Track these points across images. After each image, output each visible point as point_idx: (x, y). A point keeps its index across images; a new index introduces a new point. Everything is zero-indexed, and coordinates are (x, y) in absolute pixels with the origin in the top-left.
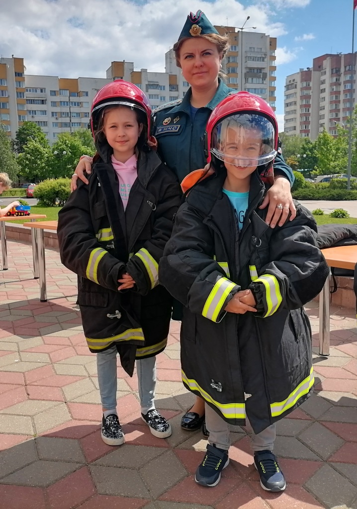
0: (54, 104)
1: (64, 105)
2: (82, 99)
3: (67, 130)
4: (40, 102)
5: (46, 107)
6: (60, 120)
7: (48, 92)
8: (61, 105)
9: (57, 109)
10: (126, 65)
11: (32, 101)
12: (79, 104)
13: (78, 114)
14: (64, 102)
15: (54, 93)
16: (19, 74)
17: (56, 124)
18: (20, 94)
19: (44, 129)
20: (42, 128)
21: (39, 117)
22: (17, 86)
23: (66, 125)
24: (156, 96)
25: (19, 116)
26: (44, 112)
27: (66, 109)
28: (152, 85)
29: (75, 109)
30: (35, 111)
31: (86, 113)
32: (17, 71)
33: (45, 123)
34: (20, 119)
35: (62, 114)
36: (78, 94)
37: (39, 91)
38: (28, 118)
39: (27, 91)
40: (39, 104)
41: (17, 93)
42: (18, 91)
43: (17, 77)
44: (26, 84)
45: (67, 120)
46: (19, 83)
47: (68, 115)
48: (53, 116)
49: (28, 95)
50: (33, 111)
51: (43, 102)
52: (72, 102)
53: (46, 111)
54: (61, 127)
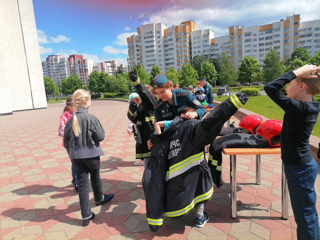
0: (317, 35)
4: (308, 36)
5: (313, 38)
7: (313, 29)
9: (318, 38)
11: (302, 36)
15: (317, 29)
16: (297, 23)
17: (317, 46)
18: (296, 34)
20: (307, 50)
21: (306, 44)
25: (294, 46)
26: (310, 41)
33: (310, 47)
37: (308, 30)
38: (299, 46)
39: (300, 31)
40: (307, 37)
41: (294, 33)
43: (295, 25)
44: (301, 27)
46: (296, 28)
48: (315, 42)
49: (301, 33)
50: (303, 41)
53: (311, 40)
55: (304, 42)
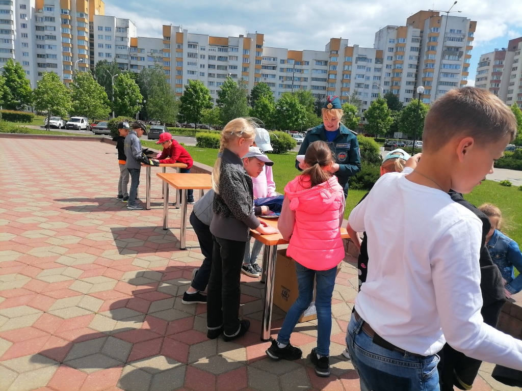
0: (282, 70)
1: (290, 71)
2: (304, 67)
3: (289, 90)
5: (277, 72)
6: (285, 83)
7: (279, 61)
8: (287, 71)
9: (284, 74)
10: (342, 42)
11: (266, 67)
12: (301, 71)
13: (299, 79)
14: (290, 69)
15: (283, 61)
16: (259, 46)
17: (281, 86)
18: (258, 61)
19: (272, 88)
20: (270, 88)
21: (270, 80)
22: (257, 54)
23: (289, 86)
24: (364, 67)
25: (255, 78)
26: (274, 76)
27: (290, 74)
28: (361, 58)
29: (297, 75)
30: (267, 75)
31: (305, 78)
32: (258, 44)
33: (273, 84)
34: (255, 80)
35: (287, 78)
36: (301, 63)
37: (272, 60)
38: (261, 80)
39: (263, 59)
40: (271, 69)
41: (256, 60)
42: (257, 59)
43: (258, 48)
44: (265, 53)
45: (290, 83)
46: (258, 53)
47: (292, 79)
48: (280, 79)
49: (264, 62)
51: (274, 68)
52: (296, 69)
53: (275, 75)
54: (285, 87)
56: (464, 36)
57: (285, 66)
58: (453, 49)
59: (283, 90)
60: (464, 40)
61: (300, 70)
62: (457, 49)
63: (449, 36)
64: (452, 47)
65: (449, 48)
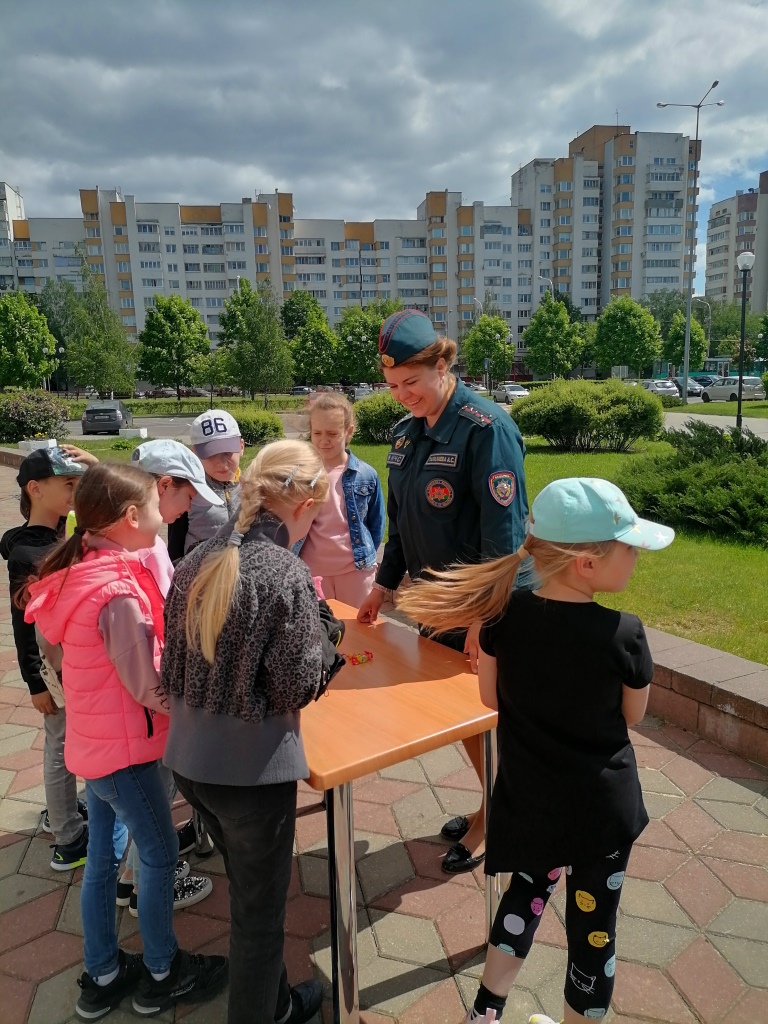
0: (336, 263)
1: (352, 264)
2: (380, 254)
3: (357, 302)
4: (316, 260)
5: (328, 268)
6: (346, 288)
7: (328, 245)
9: (341, 271)
10: (449, 197)
11: (303, 260)
12: (375, 262)
13: (373, 278)
14: (352, 259)
15: (336, 246)
16: (286, 219)
17: (338, 295)
18: (286, 249)
19: (321, 302)
20: (319, 301)
21: (314, 285)
22: (282, 236)
23: (354, 295)
24: (497, 245)
25: (285, 283)
26: (322, 276)
27: (354, 271)
28: (490, 227)
29: (368, 270)
30: (308, 275)
31: (385, 276)
32: (284, 214)
33: (323, 294)
34: (285, 288)
35: (348, 278)
36: (374, 247)
37: (314, 245)
38: (298, 286)
39: (297, 244)
40: (313, 263)
41: (282, 248)
42: (284, 244)
43: (283, 223)
44: (297, 233)
45: (356, 287)
46: (285, 232)
47: (359, 279)
48: (334, 281)
49: (298, 251)
50: (305, 275)
51: (320, 260)
52: (364, 260)
53: (324, 275)
54: (347, 298)
55: (307, 276)
56: (682, 169)
57: (342, 254)
58: (664, 196)
59: (343, 303)
60: (682, 177)
61: (373, 260)
62: (671, 195)
63: (653, 171)
64: (660, 193)
65: (656, 194)
